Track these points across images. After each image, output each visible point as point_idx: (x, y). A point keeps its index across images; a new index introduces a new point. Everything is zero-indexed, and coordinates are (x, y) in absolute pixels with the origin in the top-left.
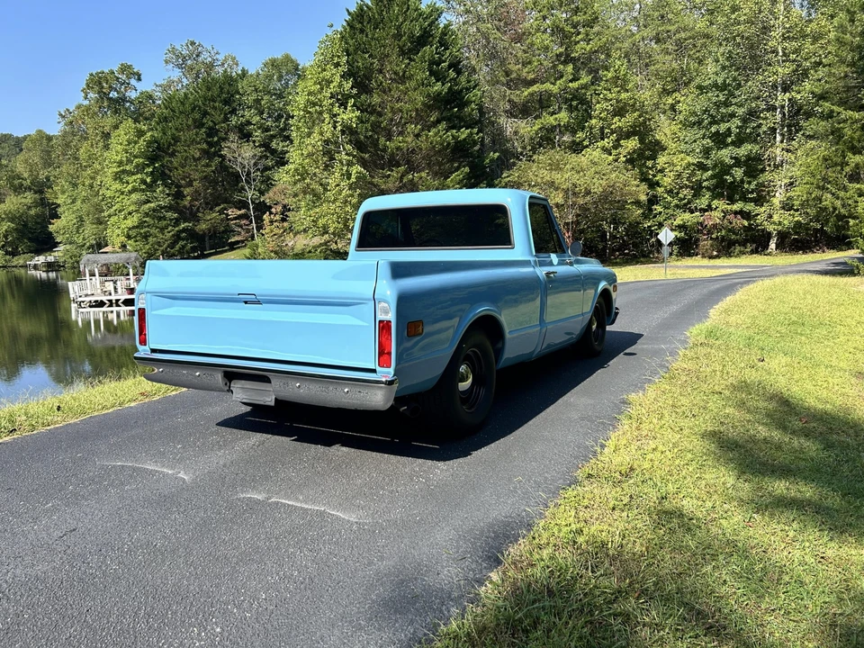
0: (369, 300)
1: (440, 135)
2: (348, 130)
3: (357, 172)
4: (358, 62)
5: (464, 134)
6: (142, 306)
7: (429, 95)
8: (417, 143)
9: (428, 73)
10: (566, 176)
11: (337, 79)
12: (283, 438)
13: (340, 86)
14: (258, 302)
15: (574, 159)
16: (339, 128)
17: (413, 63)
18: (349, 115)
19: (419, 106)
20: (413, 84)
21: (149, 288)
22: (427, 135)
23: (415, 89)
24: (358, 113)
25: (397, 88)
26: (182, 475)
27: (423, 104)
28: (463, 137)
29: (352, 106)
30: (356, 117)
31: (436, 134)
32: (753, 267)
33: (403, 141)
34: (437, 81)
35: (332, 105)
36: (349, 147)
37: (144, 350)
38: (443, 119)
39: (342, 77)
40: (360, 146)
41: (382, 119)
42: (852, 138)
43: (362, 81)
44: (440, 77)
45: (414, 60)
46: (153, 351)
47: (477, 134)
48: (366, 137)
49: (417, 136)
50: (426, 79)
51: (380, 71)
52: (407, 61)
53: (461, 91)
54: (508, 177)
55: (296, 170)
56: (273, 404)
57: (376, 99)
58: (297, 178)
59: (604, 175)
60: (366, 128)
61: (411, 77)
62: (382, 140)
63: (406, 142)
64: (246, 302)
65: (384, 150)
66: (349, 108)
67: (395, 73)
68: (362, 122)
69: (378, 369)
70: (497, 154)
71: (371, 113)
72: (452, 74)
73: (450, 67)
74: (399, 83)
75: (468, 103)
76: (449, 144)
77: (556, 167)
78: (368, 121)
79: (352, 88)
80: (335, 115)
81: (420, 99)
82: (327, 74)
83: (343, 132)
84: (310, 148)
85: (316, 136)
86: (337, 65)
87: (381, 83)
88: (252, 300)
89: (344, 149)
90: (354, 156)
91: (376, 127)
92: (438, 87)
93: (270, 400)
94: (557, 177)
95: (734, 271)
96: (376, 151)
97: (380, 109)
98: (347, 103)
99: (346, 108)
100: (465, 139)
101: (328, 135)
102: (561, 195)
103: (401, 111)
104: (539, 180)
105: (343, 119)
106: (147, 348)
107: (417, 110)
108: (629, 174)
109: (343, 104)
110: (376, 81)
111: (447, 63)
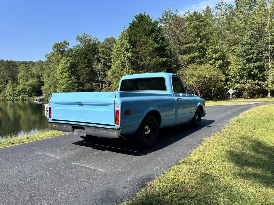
0: (113, 103)
1: (157, 60)
2: (129, 59)
3: (131, 71)
4: (132, 38)
5: (165, 59)
6: (50, 106)
7: (154, 48)
8: (150, 62)
9: (153, 41)
10: (198, 72)
11: (126, 43)
12: (91, 148)
13: (127, 45)
14: (82, 105)
15: (200, 67)
16: (126, 58)
17: (149, 38)
18: (129, 54)
19: (151, 51)
20: (149, 44)
22: (153, 60)
23: (150, 46)
24: (132, 54)
25: (144, 46)
26: (57, 157)
27: (152, 50)
28: (164, 60)
29: (130, 52)
30: (131, 55)
31: (156, 60)
32: (262, 102)
33: (146, 62)
34: (156, 43)
35: (124, 51)
36: (129, 64)
37: (51, 120)
38: (158, 55)
39: (127, 43)
40: (132, 63)
41: (139, 55)
43: (133, 44)
44: (157, 42)
45: (149, 37)
46: (53, 120)
47: (169, 59)
48: (134, 61)
49: (150, 60)
50: (153, 43)
51: (139, 41)
52: (147, 38)
53: (164, 46)
54: (179, 72)
55: (113, 71)
56: (85, 136)
57: (137, 49)
58: (113, 73)
59: (210, 72)
60: (134, 58)
61: (148, 43)
62: (139, 62)
63: (147, 62)
64: (79, 105)
65: (140, 65)
66: (129, 52)
67: (143, 41)
68: (133, 56)
69: (115, 125)
70: (176, 65)
71: (136, 54)
72: (161, 41)
73: (160, 39)
74: (145, 44)
75: (166, 50)
76: (160, 62)
77: (194, 69)
78: (135, 56)
79: (130, 46)
80: (125, 54)
81: (151, 49)
82: (123, 42)
83: (127, 59)
84: (117, 64)
85: (119, 60)
86: (126, 39)
87: (139, 44)
88: (80, 104)
89: (128, 64)
90: (131, 67)
91: (137, 58)
92: (157, 45)
94: (195, 72)
95: (255, 103)
96: (137, 65)
97: (138, 52)
98: (129, 51)
99: (128, 52)
100: (165, 61)
101: (123, 60)
102: (196, 78)
103: (145, 53)
104: (189, 74)
105: (127, 55)
106: (51, 119)
107: (150, 52)
108: (219, 72)
109: (128, 51)
110: (138, 44)
111: (160, 38)
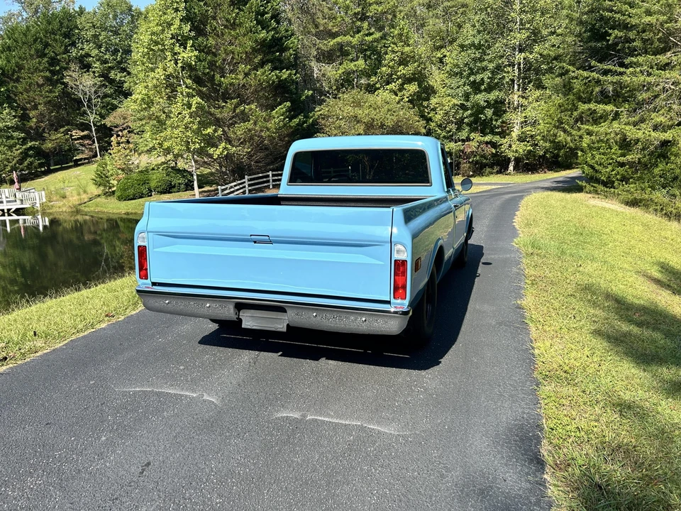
0: (386, 242)
1: (267, 74)
2: (187, 66)
3: (197, 103)
4: (194, 9)
5: (285, 74)
6: (142, 244)
7: (256, 41)
8: (247, 80)
9: (255, 22)
10: (366, 112)
11: (177, 22)
13: (180, 28)
15: (371, 98)
16: (180, 65)
17: (242, 13)
18: (188, 55)
19: (248, 49)
20: (243, 31)
21: (150, 228)
22: (256, 74)
23: (245, 35)
24: (196, 53)
25: (230, 33)
26: (206, 397)
27: (252, 47)
28: (285, 76)
29: (191, 47)
30: (194, 56)
31: (263, 74)
33: (236, 79)
34: (263, 29)
35: (174, 44)
36: (189, 81)
37: (145, 284)
38: (268, 61)
39: (181, 20)
40: (198, 80)
41: (217, 59)
42: (580, 90)
43: (199, 25)
44: (265, 26)
45: (243, 10)
47: (295, 75)
48: (204, 73)
49: (246, 75)
50: (254, 27)
51: (214, 18)
52: (237, 11)
53: (281, 38)
54: (320, 111)
55: (143, 99)
56: (285, 330)
57: (212, 41)
58: (144, 106)
59: (394, 112)
60: (204, 66)
61: (240, 25)
62: (217, 77)
63: (238, 79)
64: (255, 242)
65: (220, 85)
66: (188, 48)
67: (227, 20)
68: (200, 60)
69: (393, 300)
70: (311, 92)
71: (207, 53)
72: (274, 24)
73: (272, 18)
74: (231, 30)
75: (287, 49)
76: (274, 82)
77: (357, 104)
78: (205, 60)
79: (190, 31)
80: (175, 54)
81: (249, 44)
82: (168, 18)
83: (183, 68)
84: (155, 81)
85: (160, 70)
86: (177, 10)
87: (215, 28)
89: (184, 83)
90: (194, 89)
91: (212, 65)
92: (263, 34)
93: (281, 327)
94: (359, 112)
95: (493, 187)
96: (212, 85)
97: (214, 50)
98: (186, 43)
99: (185, 48)
100: (286, 79)
101: (170, 70)
102: (362, 127)
103: (233, 53)
104: (345, 115)
105: (184, 57)
106: (148, 281)
107: (247, 52)
108: (412, 112)
109: (183, 45)
110: (211, 26)
111: (270, 15)
